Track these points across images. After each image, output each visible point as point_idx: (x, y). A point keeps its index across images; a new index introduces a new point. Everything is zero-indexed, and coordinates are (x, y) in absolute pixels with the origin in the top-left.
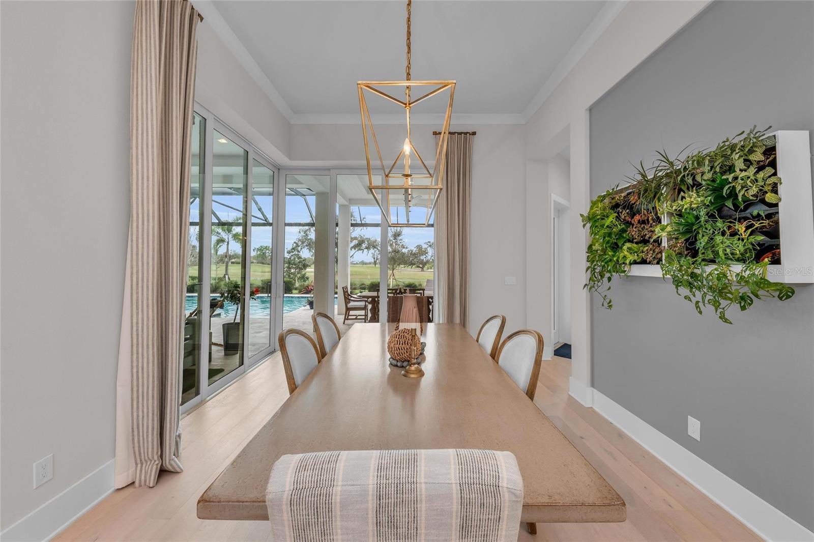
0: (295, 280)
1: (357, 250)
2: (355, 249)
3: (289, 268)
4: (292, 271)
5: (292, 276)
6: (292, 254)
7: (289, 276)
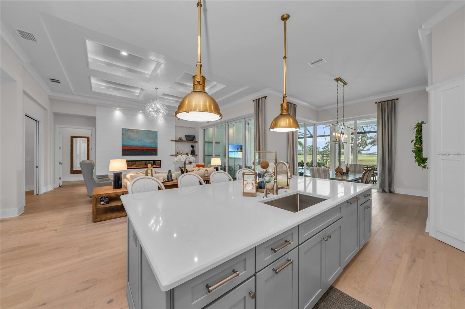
0: (327, 163)
1: (373, 145)
2: (371, 144)
3: (323, 157)
4: (325, 158)
5: (325, 161)
6: (325, 149)
7: (323, 161)
